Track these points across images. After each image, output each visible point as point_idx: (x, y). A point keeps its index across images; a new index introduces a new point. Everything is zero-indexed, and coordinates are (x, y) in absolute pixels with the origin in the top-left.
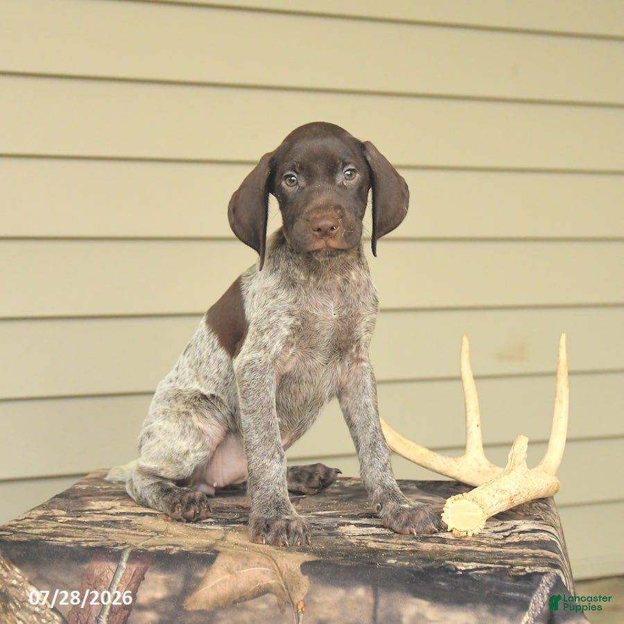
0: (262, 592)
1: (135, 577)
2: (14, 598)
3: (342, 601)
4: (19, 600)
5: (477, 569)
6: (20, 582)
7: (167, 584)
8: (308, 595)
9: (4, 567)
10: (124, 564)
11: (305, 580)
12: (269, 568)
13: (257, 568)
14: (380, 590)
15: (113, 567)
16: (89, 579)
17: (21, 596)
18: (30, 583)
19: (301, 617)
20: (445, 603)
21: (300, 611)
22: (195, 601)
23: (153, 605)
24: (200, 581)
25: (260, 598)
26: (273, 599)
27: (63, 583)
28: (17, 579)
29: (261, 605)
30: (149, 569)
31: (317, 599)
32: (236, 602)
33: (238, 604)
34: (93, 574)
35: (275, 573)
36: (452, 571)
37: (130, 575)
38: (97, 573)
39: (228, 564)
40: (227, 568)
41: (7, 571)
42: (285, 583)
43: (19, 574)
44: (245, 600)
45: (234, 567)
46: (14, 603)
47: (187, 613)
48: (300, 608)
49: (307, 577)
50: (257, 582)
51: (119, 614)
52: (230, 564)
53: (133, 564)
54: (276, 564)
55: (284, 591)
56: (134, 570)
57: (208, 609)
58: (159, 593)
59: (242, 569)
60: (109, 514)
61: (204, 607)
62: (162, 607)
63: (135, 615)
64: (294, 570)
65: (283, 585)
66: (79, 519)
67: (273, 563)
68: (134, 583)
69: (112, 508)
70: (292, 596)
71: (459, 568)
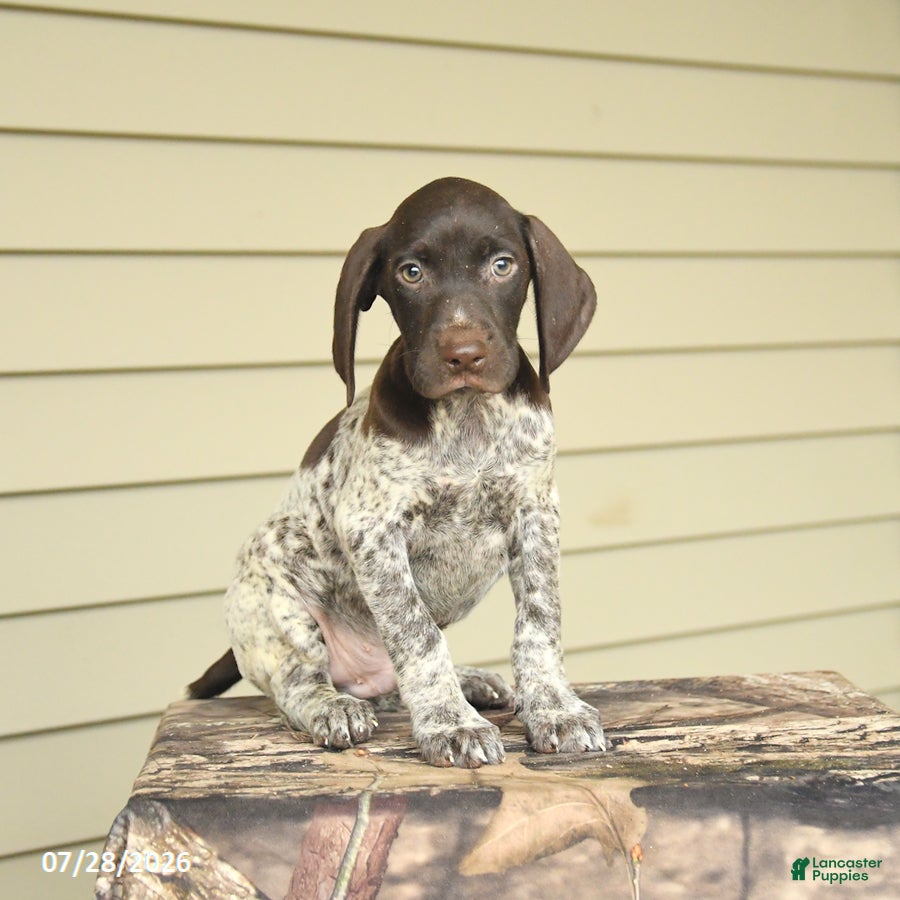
0: (577, 838)
1: (384, 834)
2: (198, 884)
3: (696, 840)
4: (205, 888)
5: (880, 777)
6: (205, 859)
7: (434, 841)
8: (646, 836)
9: (178, 838)
10: (365, 815)
11: (641, 814)
12: (586, 802)
13: (567, 804)
14: (752, 819)
15: (349, 821)
16: (313, 845)
17: (207, 881)
18: (221, 858)
19: (637, 870)
20: (846, 828)
21: (635, 860)
22: (477, 861)
23: (413, 875)
24: (483, 831)
25: (576, 847)
26: (594, 846)
27: (273, 854)
28: (200, 855)
29: (578, 857)
30: (404, 820)
31: (660, 841)
32: (539, 857)
33: (543, 860)
34: (319, 834)
35: (595, 808)
36: (848, 782)
37: (376, 832)
38: (324, 833)
39: (522, 803)
40: (523, 808)
41: (184, 843)
42: (612, 822)
43: (202, 847)
44: (554, 853)
45: (534, 806)
46: (198, 892)
47: (465, 880)
48: (635, 856)
49: (643, 809)
50: (570, 823)
51: (362, 893)
52: (525, 801)
53: (379, 814)
54: (595, 796)
55: (610, 832)
56: (381, 824)
57: (496, 871)
58: (422, 855)
59: (546, 807)
60: (268, 755)
61: (492, 869)
62: (427, 876)
63: (386, 891)
64: (621, 802)
65: (610, 826)
66: (235, 765)
67: (589, 794)
68: (382, 843)
69: (263, 748)
70: (623, 838)
71: (856, 777)
